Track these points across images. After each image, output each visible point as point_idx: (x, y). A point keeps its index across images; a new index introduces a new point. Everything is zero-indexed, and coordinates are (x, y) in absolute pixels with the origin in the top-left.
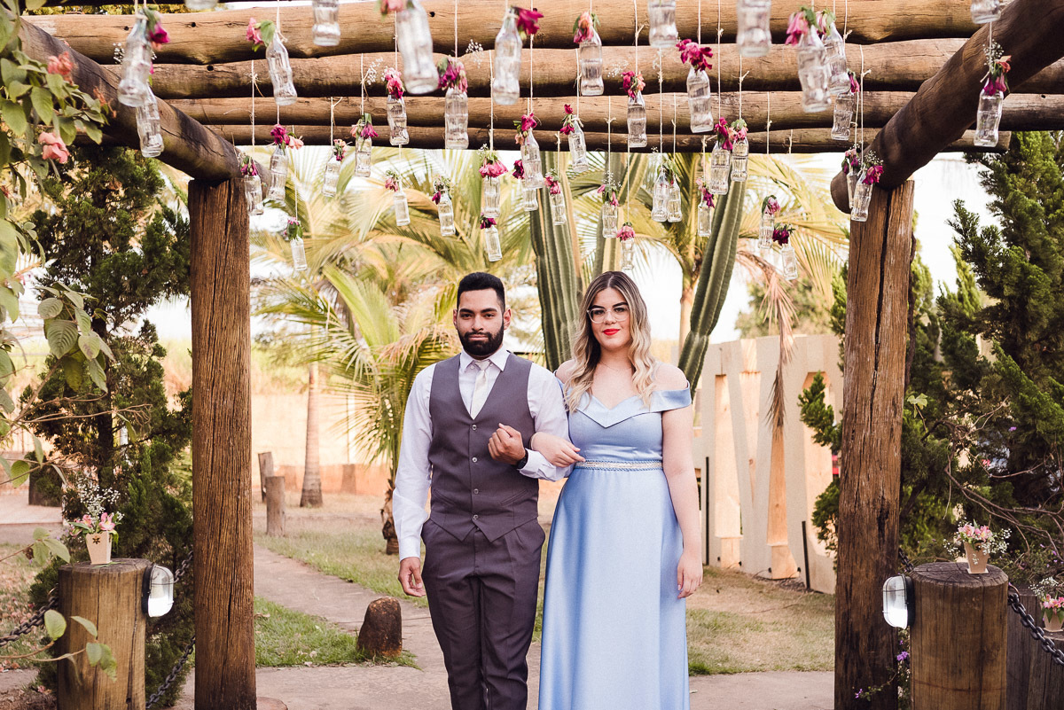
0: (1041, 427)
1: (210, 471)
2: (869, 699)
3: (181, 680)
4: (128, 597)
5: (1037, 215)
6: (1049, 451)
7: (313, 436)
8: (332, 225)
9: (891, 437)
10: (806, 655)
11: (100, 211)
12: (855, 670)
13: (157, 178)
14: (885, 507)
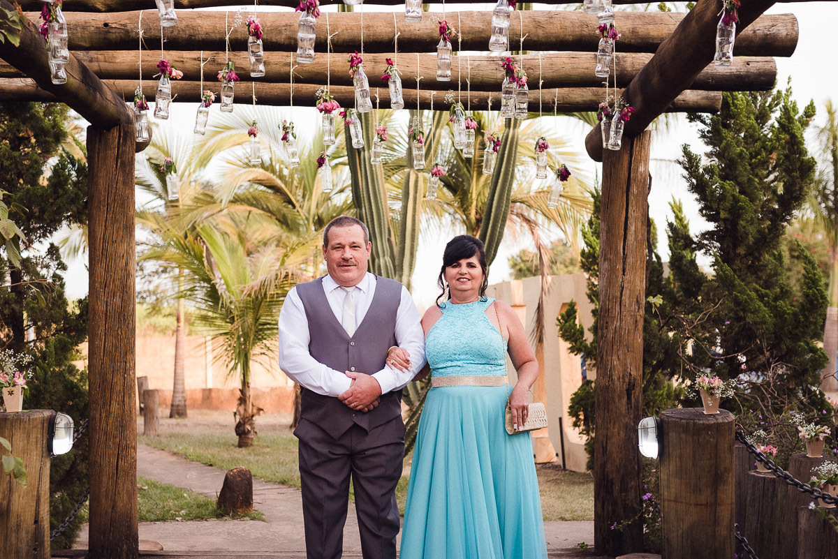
0: (750, 318)
1: (102, 354)
2: (622, 530)
3: (78, 528)
4: (37, 438)
5: (744, 157)
6: (756, 337)
7: (180, 363)
8: (195, 198)
9: (636, 327)
10: (567, 511)
11: (16, 154)
12: (610, 508)
13: (61, 130)
14: (632, 381)
